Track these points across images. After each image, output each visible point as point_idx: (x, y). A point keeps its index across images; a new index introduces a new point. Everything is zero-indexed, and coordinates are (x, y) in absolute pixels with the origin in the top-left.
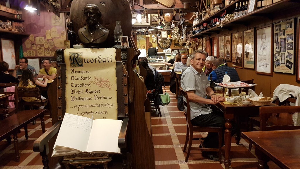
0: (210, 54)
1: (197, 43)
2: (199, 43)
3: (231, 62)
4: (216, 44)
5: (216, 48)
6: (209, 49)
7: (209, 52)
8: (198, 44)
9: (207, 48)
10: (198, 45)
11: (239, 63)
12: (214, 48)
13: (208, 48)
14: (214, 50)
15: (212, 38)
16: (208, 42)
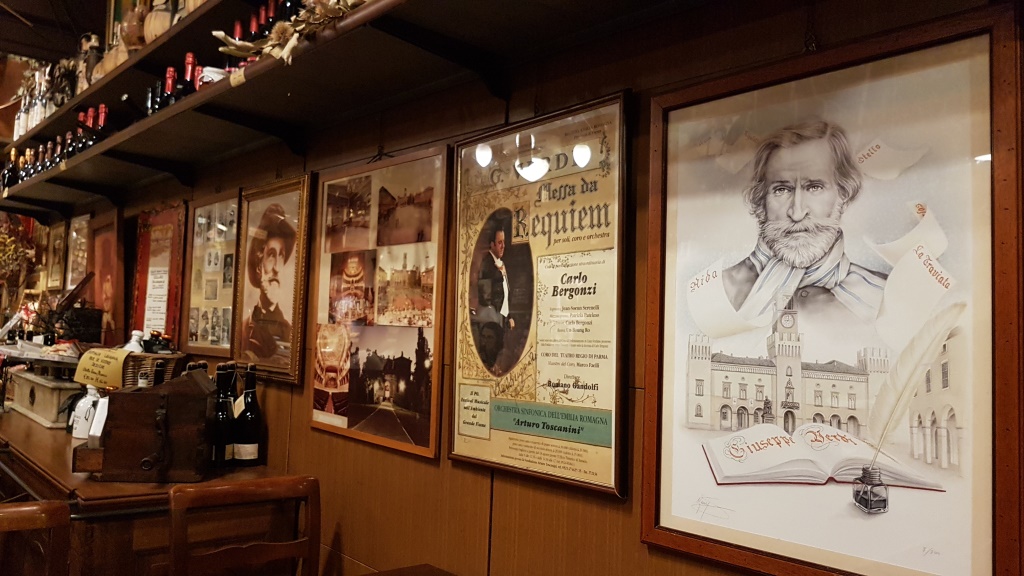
0: (114, 317)
1: (31, 253)
2: (46, 249)
3: (297, 387)
4: (167, 255)
5: (166, 278)
6: (108, 288)
7: (107, 306)
8: (38, 256)
9: (97, 277)
10: (39, 261)
11: (387, 406)
12: (151, 279)
13: (103, 279)
14: (150, 290)
15: (134, 219)
16: (106, 243)
